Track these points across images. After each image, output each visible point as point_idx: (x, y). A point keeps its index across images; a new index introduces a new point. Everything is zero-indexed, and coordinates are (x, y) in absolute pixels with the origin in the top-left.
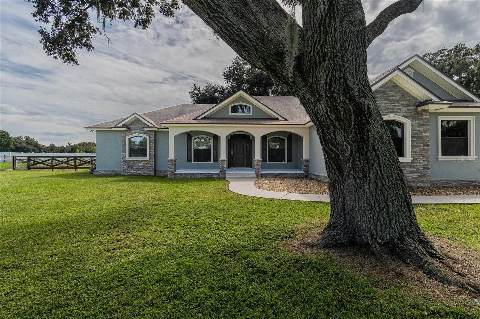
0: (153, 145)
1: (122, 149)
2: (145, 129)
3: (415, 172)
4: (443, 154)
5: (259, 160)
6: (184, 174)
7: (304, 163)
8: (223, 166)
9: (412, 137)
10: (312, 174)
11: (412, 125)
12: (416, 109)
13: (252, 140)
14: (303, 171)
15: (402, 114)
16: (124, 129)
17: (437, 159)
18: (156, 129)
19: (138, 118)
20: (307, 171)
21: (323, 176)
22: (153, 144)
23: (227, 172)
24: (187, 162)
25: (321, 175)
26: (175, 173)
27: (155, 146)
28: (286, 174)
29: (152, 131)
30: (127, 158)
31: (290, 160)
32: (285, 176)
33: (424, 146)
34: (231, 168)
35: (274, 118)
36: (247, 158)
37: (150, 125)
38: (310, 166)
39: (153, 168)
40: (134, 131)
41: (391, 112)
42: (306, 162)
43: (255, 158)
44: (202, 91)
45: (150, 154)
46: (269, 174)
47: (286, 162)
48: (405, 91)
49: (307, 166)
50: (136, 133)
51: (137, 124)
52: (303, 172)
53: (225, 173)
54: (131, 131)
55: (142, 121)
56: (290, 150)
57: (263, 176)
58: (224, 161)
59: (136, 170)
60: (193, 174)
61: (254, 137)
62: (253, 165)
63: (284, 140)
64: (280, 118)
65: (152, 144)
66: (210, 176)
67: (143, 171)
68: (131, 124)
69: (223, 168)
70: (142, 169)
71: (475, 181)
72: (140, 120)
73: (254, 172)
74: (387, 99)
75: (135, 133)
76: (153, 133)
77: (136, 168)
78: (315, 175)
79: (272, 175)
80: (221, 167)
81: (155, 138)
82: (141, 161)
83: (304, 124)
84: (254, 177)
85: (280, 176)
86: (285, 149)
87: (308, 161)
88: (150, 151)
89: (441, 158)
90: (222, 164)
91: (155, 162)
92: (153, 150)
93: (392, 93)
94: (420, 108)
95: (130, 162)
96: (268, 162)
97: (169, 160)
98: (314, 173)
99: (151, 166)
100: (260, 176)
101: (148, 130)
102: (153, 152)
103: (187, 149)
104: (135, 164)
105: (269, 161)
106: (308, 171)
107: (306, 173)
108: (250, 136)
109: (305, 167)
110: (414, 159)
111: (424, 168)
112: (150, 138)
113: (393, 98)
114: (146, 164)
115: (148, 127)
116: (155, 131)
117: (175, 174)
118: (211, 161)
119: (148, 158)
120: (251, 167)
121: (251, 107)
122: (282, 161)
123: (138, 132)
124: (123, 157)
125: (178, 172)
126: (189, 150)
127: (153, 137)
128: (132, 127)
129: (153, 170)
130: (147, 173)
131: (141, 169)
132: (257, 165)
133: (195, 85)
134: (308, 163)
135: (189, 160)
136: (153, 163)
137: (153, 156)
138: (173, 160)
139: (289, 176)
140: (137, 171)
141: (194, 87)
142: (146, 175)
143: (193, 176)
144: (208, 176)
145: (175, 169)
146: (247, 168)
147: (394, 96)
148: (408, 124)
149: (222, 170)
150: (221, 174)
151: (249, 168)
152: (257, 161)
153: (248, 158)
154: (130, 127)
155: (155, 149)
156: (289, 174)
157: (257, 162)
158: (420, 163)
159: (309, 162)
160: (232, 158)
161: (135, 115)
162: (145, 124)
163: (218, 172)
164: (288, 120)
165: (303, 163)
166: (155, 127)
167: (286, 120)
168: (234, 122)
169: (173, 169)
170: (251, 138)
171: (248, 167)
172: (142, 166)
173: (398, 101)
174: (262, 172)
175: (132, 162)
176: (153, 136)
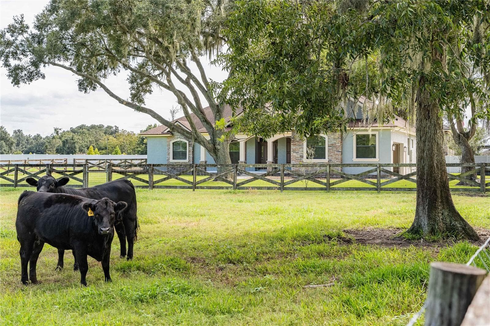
1: (167, 152)
4: (357, 157)
9: (329, 146)
11: (329, 139)
16: (169, 135)
17: (352, 160)
27: (193, 149)
30: (171, 160)
33: (337, 152)
40: (176, 136)
43: (267, 160)
45: (189, 156)
54: (174, 136)
65: (190, 148)
70: (183, 169)
75: (177, 138)
77: (178, 169)
82: (182, 163)
88: (189, 154)
89: (355, 159)
97: (200, 162)
102: (192, 155)
110: (330, 161)
112: (189, 142)
119: (187, 160)
123: (179, 138)
124: (168, 160)
131: (181, 169)
137: (192, 159)
148: (326, 138)
155: (193, 152)
158: (334, 163)
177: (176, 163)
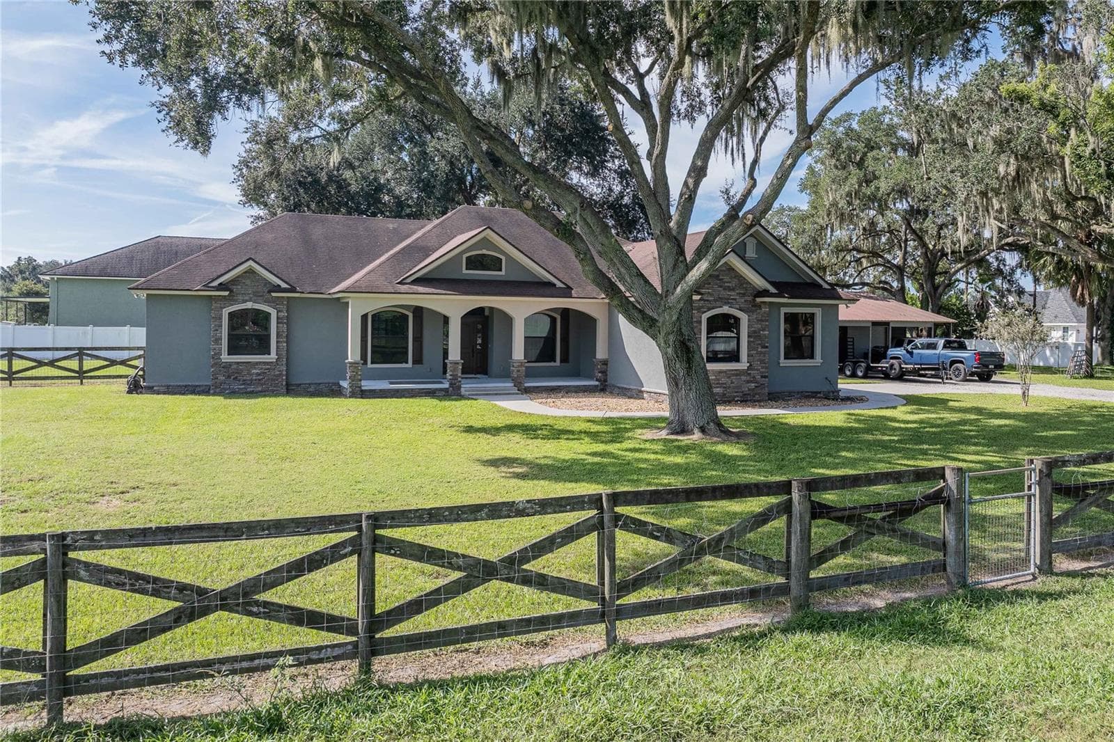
0: (284, 328)
1: (213, 337)
2: (273, 294)
3: (751, 382)
4: (786, 358)
5: (521, 362)
7: (598, 366)
8: (455, 373)
9: (749, 336)
10: (613, 386)
11: (749, 321)
12: (754, 300)
13: (487, 317)
14: (597, 380)
15: (738, 306)
16: (224, 293)
17: (779, 363)
18: (297, 295)
19: (251, 269)
21: (635, 389)
22: (285, 326)
25: (631, 387)
26: (363, 388)
27: (287, 330)
28: (568, 387)
29: (286, 297)
30: (225, 357)
31: (565, 359)
32: (565, 390)
33: (762, 347)
34: (469, 376)
35: (546, 281)
36: (477, 354)
37: (284, 285)
38: (608, 372)
39: (284, 378)
40: (241, 297)
41: (726, 303)
42: (602, 364)
43: (511, 358)
45: (277, 347)
46: (538, 387)
47: (558, 363)
48: (741, 276)
49: (604, 372)
50: (248, 301)
51: (248, 282)
52: (597, 383)
53: (460, 387)
54: (236, 296)
55: (259, 275)
59: (245, 382)
61: (513, 318)
62: (510, 372)
63: (555, 319)
64: (558, 283)
65: (281, 325)
66: (430, 393)
67: (261, 385)
68: (234, 282)
69: (455, 377)
70: (259, 380)
71: (820, 393)
73: (512, 384)
74: (721, 287)
75: (245, 301)
76: (286, 303)
77: (245, 378)
79: (544, 388)
81: (288, 312)
82: (257, 363)
83: (602, 299)
85: (558, 391)
86: (555, 338)
87: (605, 363)
88: (277, 342)
89: (783, 362)
90: (454, 370)
91: (287, 365)
92: (285, 340)
93: (726, 279)
94: (759, 300)
95: (230, 365)
97: (351, 363)
99: (278, 375)
100: (523, 391)
102: (285, 344)
104: (242, 370)
106: (605, 381)
107: (602, 384)
109: (600, 375)
110: (751, 365)
111: (762, 377)
112: (278, 313)
113: (728, 284)
114: (267, 369)
115: (280, 289)
117: (362, 391)
118: (407, 362)
119: (273, 356)
121: (503, 258)
123: (252, 300)
124: (215, 354)
125: (365, 386)
126: (363, 338)
127: (286, 310)
129: (284, 383)
130: (271, 390)
131: (255, 380)
132: (518, 371)
134: (605, 367)
135: (364, 360)
136: (284, 368)
137: (284, 353)
138: (358, 363)
139: (573, 390)
140: (248, 384)
145: (361, 382)
146: (478, 376)
147: (730, 282)
148: (744, 318)
149: (454, 381)
150: (451, 389)
151: (482, 376)
152: (516, 364)
153: (479, 355)
154: (234, 289)
155: (288, 337)
156: (573, 386)
157: (519, 366)
158: (757, 370)
159: (607, 364)
161: (251, 263)
162: (267, 282)
163: (446, 386)
164: (572, 288)
165: (596, 365)
166: (294, 289)
167: (569, 288)
169: (359, 380)
170: (486, 313)
171: (480, 373)
172: (258, 374)
173: (733, 290)
174: (526, 385)
175: (235, 366)
176: (284, 307)
177: (238, 363)
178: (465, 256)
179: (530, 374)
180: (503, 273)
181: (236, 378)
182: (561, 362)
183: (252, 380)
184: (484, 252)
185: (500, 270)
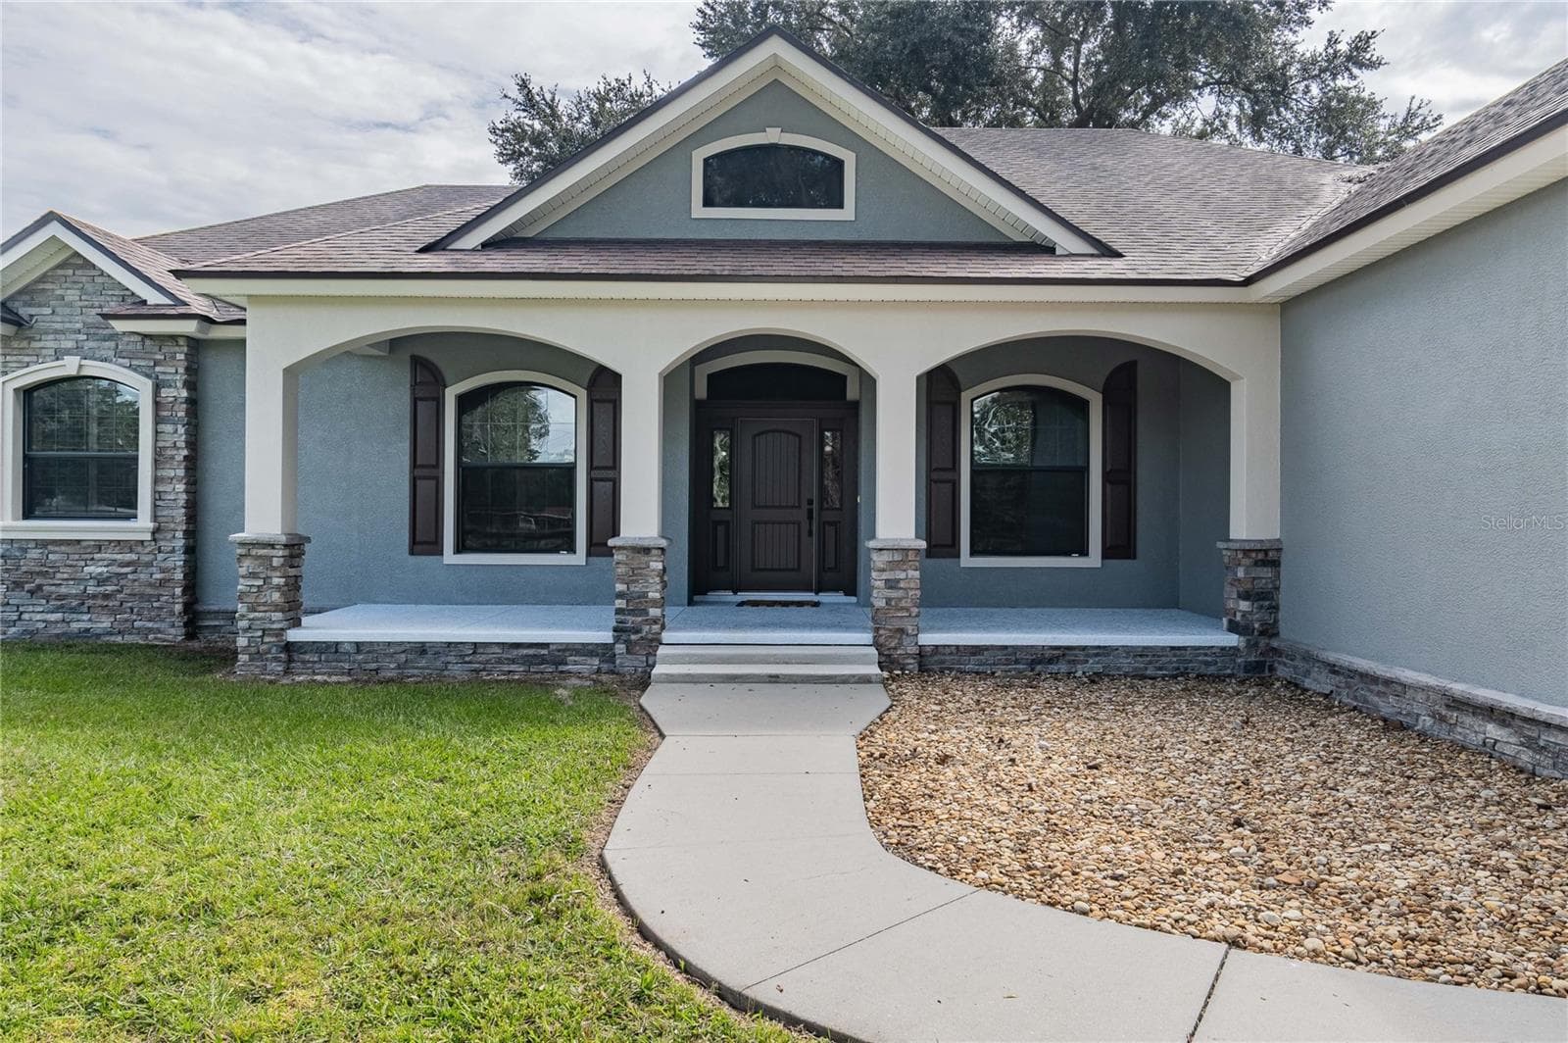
0: (177, 435)
2: (119, 326)
5: (905, 550)
6: (358, 646)
7: (1241, 573)
8: (636, 588)
10: (1308, 657)
13: (855, 406)
14: (1233, 628)
18: (190, 327)
19: (77, 254)
20: (1262, 633)
21: (1425, 689)
22: (181, 430)
23: (667, 636)
24: (412, 553)
25: (1408, 675)
26: (294, 635)
27: (192, 445)
28: (1103, 651)
29: (173, 338)
30: (11, 524)
31: (1120, 545)
32: (1094, 665)
34: (713, 596)
35: (1018, 238)
36: (823, 525)
37: (153, 297)
38: (1283, 598)
39: (178, 591)
40: (49, 343)
42: (1256, 563)
43: (873, 536)
44: (570, 116)
45: (157, 497)
46: (976, 650)
47: (1094, 559)
49: (1265, 597)
50: (68, 352)
51: (72, 295)
52: (1233, 640)
53: (653, 643)
54: (31, 339)
55: (102, 273)
56: (1121, 478)
57: (931, 665)
58: (646, 550)
59: (62, 603)
60: (422, 649)
61: (868, 382)
62: (861, 578)
63: (1081, 406)
64: (1064, 241)
65: (169, 428)
66: (543, 660)
67: (113, 612)
68: (29, 292)
69: (636, 604)
70: (106, 597)
72: (94, 266)
73: (867, 637)
75: (58, 354)
76: (181, 357)
77: (63, 590)
78: (1334, 669)
79: (1000, 656)
80: (620, 595)
81: (191, 385)
82: (99, 546)
83: (1248, 281)
84: (865, 680)
85: (1063, 668)
86: (1084, 471)
87: (1267, 556)
88: (156, 480)
90: (634, 575)
91: (191, 550)
92: (181, 472)
95: (25, 550)
96: (967, 560)
97: (242, 544)
98: (1332, 657)
99: (162, 583)
100: (912, 664)
101: (145, 336)
102: (181, 487)
103: (414, 465)
104: (55, 566)
105: (974, 553)
106: (1270, 631)
107: (1251, 646)
108: (843, 378)
109: (1244, 605)
112: (157, 388)
114: (128, 564)
115: (140, 310)
116: (195, 345)
117: (289, 648)
118: (572, 550)
119: (142, 523)
120: (851, 590)
121: (849, 158)
122: (1067, 553)
123: (77, 350)
125: (314, 630)
126: (424, 470)
127: (180, 379)
128: (39, 313)
129: (178, 608)
130: (139, 631)
131: (94, 596)
132: (891, 584)
133: (524, 85)
134: (1266, 573)
135: (425, 541)
136: (178, 559)
137: (180, 514)
138: (272, 546)
139: (1126, 665)
140: (73, 610)
141: (521, 99)
142: (129, 639)
143: (423, 663)
144: (529, 661)
145: (294, 612)
146: (825, 597)
149: (631, 620)
150: (620, 648)
151: (839, 598)
152: (886, 557)
153: (830, 531)
154: (24, 312)
155: (193, 464)
156: (1130, 651)
157: (893, 565)
159: (1275, 564)
160: (721, 529)
161: (54, 229)
162: (127, 295)
163: (606, 637)
164: (1119, 255)
165: (1230, 568)
166: (182, 310)
167: (1108, 252)
168: (723, 263)
169: (277, 608)
170: (852, 393)
171: (835, 590)
172: (101, 581)
174: (928, 639)
175: (34, 554)
176: (175, 371)
177: (43, 544)
178: (699, 156)
179: (938, 598)
180: (847, 213)
181: (40, 587)
182: (1106, 554)
183: (84, 596)
184: (773, 136)
185: (839, 204)
